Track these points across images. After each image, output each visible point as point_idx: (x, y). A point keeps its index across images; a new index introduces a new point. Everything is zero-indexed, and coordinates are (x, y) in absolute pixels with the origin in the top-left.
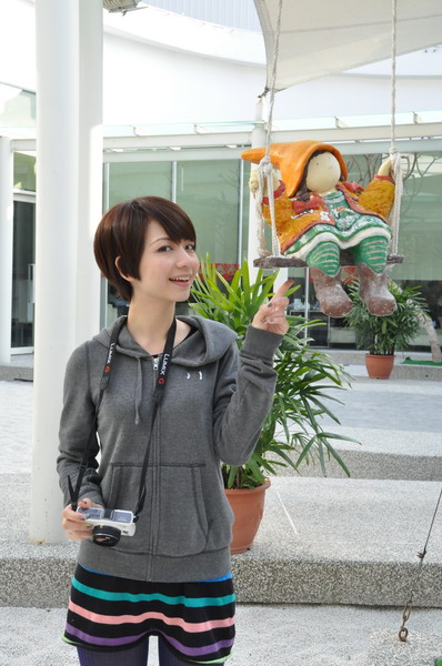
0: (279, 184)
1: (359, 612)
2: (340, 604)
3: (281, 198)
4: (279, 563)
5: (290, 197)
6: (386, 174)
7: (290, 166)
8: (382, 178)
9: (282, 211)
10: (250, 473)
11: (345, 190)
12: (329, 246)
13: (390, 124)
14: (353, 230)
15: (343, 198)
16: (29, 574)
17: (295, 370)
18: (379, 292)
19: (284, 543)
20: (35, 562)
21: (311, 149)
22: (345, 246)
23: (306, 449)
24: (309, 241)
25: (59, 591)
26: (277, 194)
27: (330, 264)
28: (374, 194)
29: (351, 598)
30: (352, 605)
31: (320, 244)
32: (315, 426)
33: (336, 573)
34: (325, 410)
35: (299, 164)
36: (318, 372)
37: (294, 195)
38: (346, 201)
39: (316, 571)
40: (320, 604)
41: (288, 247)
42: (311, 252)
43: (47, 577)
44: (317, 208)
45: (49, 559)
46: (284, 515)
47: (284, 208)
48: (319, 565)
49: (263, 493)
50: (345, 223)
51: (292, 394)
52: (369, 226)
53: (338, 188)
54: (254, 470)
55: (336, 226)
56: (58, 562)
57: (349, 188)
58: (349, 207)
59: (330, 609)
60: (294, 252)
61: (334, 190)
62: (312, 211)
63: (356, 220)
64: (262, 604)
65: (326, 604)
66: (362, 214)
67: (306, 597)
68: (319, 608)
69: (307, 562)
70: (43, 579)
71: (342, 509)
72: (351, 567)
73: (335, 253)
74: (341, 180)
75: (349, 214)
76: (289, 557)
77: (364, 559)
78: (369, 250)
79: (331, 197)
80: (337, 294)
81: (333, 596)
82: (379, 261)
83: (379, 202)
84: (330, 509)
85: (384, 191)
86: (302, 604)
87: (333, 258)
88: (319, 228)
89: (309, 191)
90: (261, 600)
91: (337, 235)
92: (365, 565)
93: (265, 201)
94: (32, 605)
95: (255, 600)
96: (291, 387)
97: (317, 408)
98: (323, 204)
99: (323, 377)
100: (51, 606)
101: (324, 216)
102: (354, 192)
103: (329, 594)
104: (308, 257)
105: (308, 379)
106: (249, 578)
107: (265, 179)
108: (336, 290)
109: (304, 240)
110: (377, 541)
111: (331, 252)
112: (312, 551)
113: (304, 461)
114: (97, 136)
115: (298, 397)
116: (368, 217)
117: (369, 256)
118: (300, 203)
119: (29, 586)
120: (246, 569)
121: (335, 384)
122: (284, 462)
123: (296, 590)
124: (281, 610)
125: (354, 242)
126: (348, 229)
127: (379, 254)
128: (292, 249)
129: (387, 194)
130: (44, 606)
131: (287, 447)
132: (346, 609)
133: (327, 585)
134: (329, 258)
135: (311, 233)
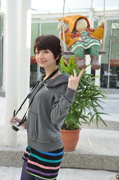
0: (67, 29)
1: (110, 173)
2: (104, 170)
3: (67, 33)
4: (83, 155)
5: (71, 33)
6: (102, 25)
7: (71, 23)
8: (100, 27)
9: (67, 37)
10: (74, 125)
11: (88, 31)
12: (80, 48)
13: (103, 10)
14: (88, 43)
15: (87, 33)
16: (2, 156)
17: (89, 92)
18: (95, 62)
19: (86, 149)
20: (4, 152)
21: (78, 18)
22: (86, 48)
23: (92, 118)
24: (74, 47)
25: (12, 161)
26: (66, 32)
27: (80, 53)
28: (97, 32)
29: (107, 168)
30: (108, 170)
31: (78, 47)
32: (95, 110)
33: (102, 159)
34: (99, 105)
35: (74, 22)
36: (97, 93)
37: (72, 33)
38: (88, 34)
39: (95, 158)
40: (97, 169)
41: (69, 49)
42: (75, 50)
43: (8, 157)
44: (78, 36)
45: (9, 151)
46: (88, 140)
47: (68, 36)
48: (97, 156)
49: (79, 132)
50: (87, 41)
51: (88, 99)
52: (93, 42)
53: (86, 30)
54: (75, 124)
55: (83, 42)
56: (12, 152)
57: (90, 30)
58: (89, 36)
59: (100, 171)
60: (71, 50)
61: (85, 31)
62: (76, 37)
63: (90, 40)
64: (77, 168)
65: (99, 169)
66: (92, 38)
67: (92, 167)
68: (97, 171)
69: (93, 155)
70: (7, 157)
71: (108, 140)
72: (107, 157)
73: (82, 50)
74: (88, 27)
75: (88, 38)
76: (87, 153)
77: (112, 155)
78: (93, 49)
79: (83, 33)
80: (82, 63)
81: (101, 167)
82: (96, 53)
83: (99, 35)
84: (104, 140)
85: (101, 31)
86: (91, 169)
87: (81, 52)
88: (78, 43)
89: (77, 31)
90: (77, 167)
91: (83, 45)
92: (112, 157)
93: (62, 34)
94: (3, 166)
95: (75, 167)
96: (88, 97)
97: (97, 105)
98: (80, 35)
99: (99, 94)
100: (9, 166)
101: (80, 39)
102: (91, 31)
103: (100, 166)
104: (74, 51)
105: (94, 95)
106: (73, 159)
107: (62, 27)
108: (82, 62)
109: (73, 46)
110: (118, 150)
111: (81, 50)
112: (95, 152)
113: (91, 122)
114: (30, 14)
115: (90, 101)
116: (93, 39)
117: (93, 51)
118: (73, 35)
119: (3, 160)
120: (72, 156)
121: (103, 97)
122: (85, 122)
123: (89, 164)
124: (84, 171)
125: (88, 47)
126: (87, 43)
127: (96, 51)
128: (70, 49)
129: (102, 32)
130: (7, 166)
131: (86, 117)
132: (105, 172)
133: (99, 163)
134: (80, 52)
135: (75, 44)
